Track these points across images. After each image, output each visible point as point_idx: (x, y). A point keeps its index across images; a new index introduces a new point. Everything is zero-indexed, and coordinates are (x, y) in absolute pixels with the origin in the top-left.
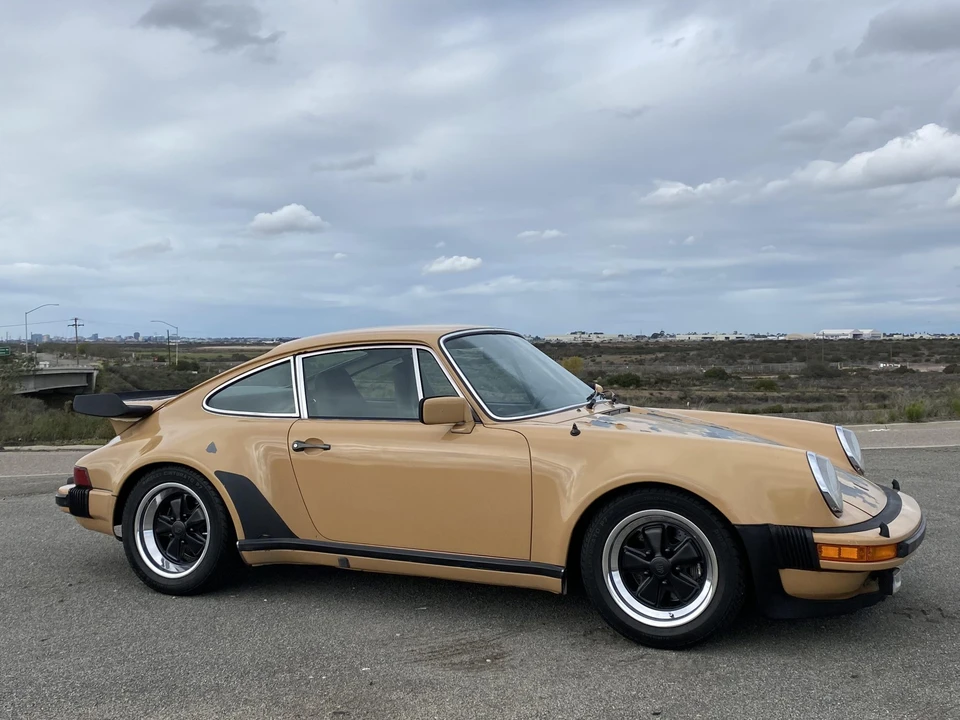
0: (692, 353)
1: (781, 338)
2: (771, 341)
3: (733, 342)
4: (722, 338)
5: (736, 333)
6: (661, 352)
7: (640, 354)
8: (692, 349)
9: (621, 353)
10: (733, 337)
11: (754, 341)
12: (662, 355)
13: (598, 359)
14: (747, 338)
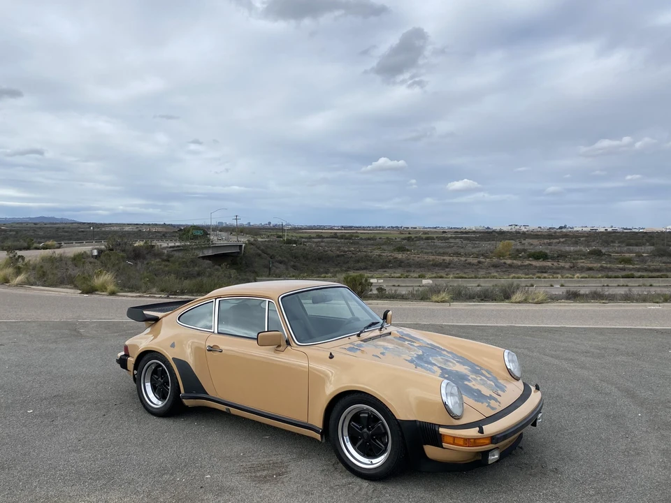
0: (582, 239)
1: (641, 230)
2: (634, 232)
3: (610, 233)
4: (603, 230)
5: (612, 227)
6: (563, 238)
7: (549, 239)
8: (583, 237)
9: (538, 238)
10: (610, 230)
11: (623, 232)
12: (564, 240)
13: (523, 242)
14: (619, 230)
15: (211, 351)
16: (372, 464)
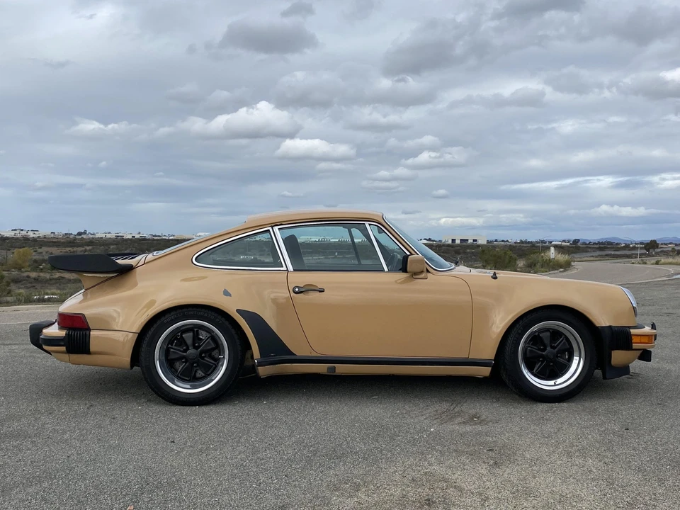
0: (112, 247)
1: (171, 238)
2: (165, 239)
3: (139, 240)
4: (130, 237)
5: (139, 233)
6: (88, 245)
7: (71, 247)
8: (113, 244)
9: (57, 246)
10: (137, 236)
11: (154, 240)
12: (90, 248)
13: (40, 250)
14: (148, 237)
15: (301, 292)
16: (555, 385)
